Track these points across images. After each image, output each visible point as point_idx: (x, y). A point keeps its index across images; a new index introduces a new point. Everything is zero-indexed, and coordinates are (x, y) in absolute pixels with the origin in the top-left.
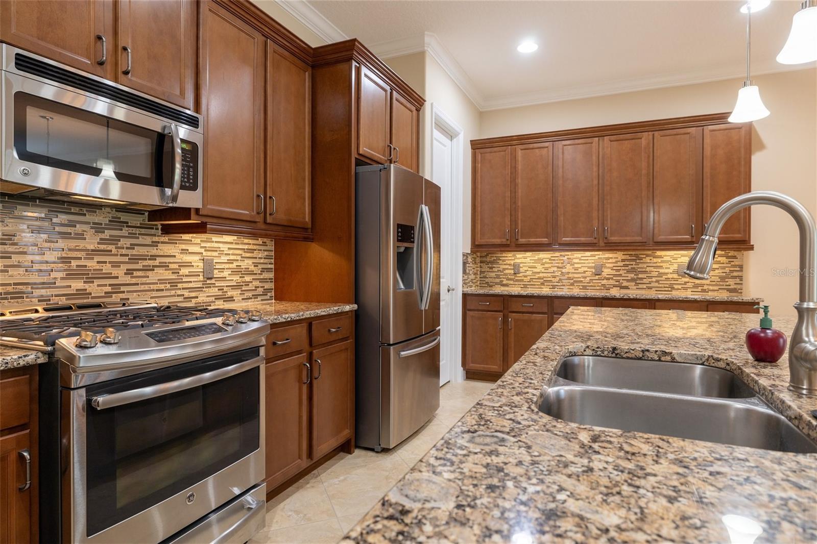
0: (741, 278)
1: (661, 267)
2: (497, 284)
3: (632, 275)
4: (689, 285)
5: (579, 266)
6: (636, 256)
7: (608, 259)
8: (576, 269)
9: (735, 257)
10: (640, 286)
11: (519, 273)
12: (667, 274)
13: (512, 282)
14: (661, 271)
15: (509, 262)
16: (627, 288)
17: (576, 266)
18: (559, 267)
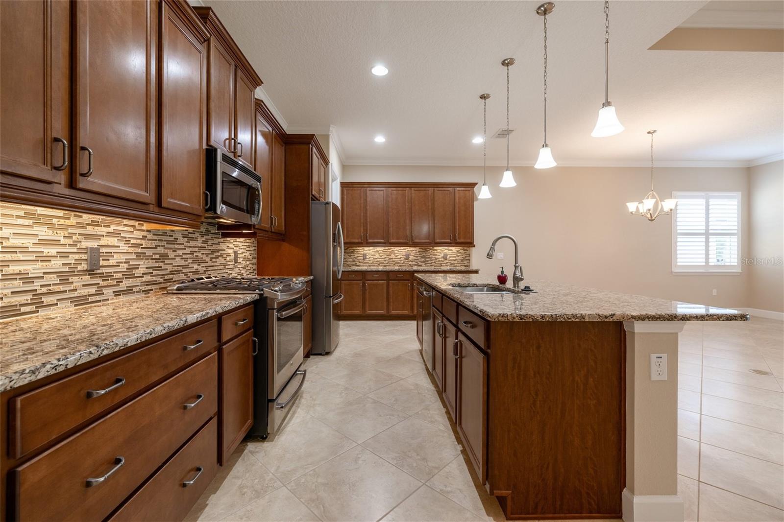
0: (469, 260)
1: (436, 255)
2: (354, 265)
3: (424, 259)
4: (449, 264)
5: (398, 254)
6: (425, 249)
7: (412, 251)
8: (397, 256)
9: (467, 250)
10: (427, 265)
11: (366, 259)
12: (439, 258)
13: (362, 264)
14: (437, 257)
15: (360, 253)
16: (421, 266)
17: (396, 254)
18: (387, 255)
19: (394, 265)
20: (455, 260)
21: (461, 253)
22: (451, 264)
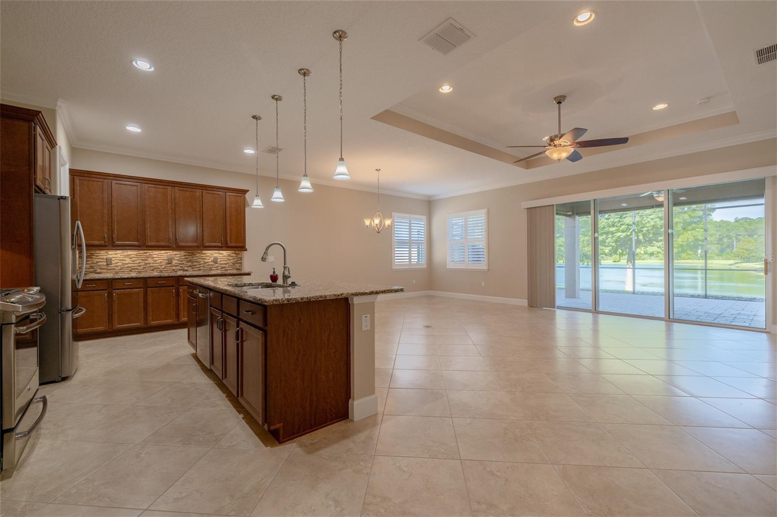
0: (241, 263)
1: (205, 259)
3: (190, 264)
4: (219, 267)
5: (158, 259)
6: (192, 253)
7: (176, 255)
8: (156, 261)
9: (238, 254)
10: (195, 269)
11: (111, 265)
12: (208, 262)
13: (105, 271)
14: (206, 261)
15: (102, 257)
16: (187, 270)
17: (155, 259)
18: (142, 260)
19: (153, 270)
20: (225, 264)
21: (232, 256)
22: (222, 268)
